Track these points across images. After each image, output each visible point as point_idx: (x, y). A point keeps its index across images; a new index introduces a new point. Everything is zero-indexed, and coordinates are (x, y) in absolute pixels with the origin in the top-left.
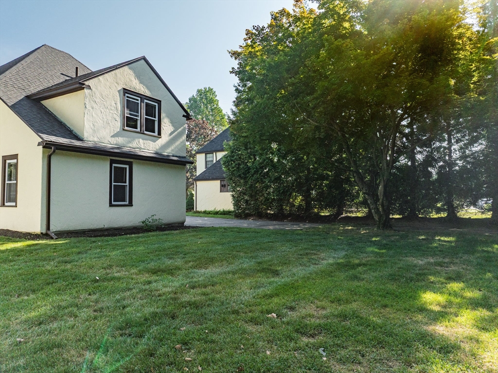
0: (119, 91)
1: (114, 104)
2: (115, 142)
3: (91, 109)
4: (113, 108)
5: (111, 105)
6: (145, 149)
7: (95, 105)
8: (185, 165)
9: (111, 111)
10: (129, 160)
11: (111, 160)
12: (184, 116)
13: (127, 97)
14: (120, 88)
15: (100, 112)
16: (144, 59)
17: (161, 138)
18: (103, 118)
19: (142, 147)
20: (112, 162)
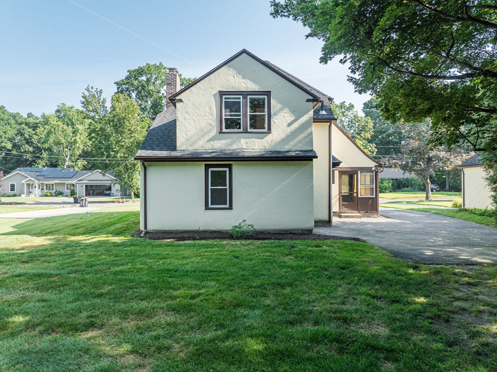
0: (214, 95)
1: (209, 110)
2: (210, 147)
3: (183, 120)
4: (207, 114)
5: (205, 112)
6: (248, 149)
7: (187, 116)
8: (312, 160)
9: (205, 118)
10: (227, 163)
11: (206, 165)
12: (308, 100)
13: (225, 98)
14: (215, 91)
15: (193, 122)
16: (244, 51)
17: (271, 133)
18: (196, 126)
19: (244, 147)
20: (207, 167)
